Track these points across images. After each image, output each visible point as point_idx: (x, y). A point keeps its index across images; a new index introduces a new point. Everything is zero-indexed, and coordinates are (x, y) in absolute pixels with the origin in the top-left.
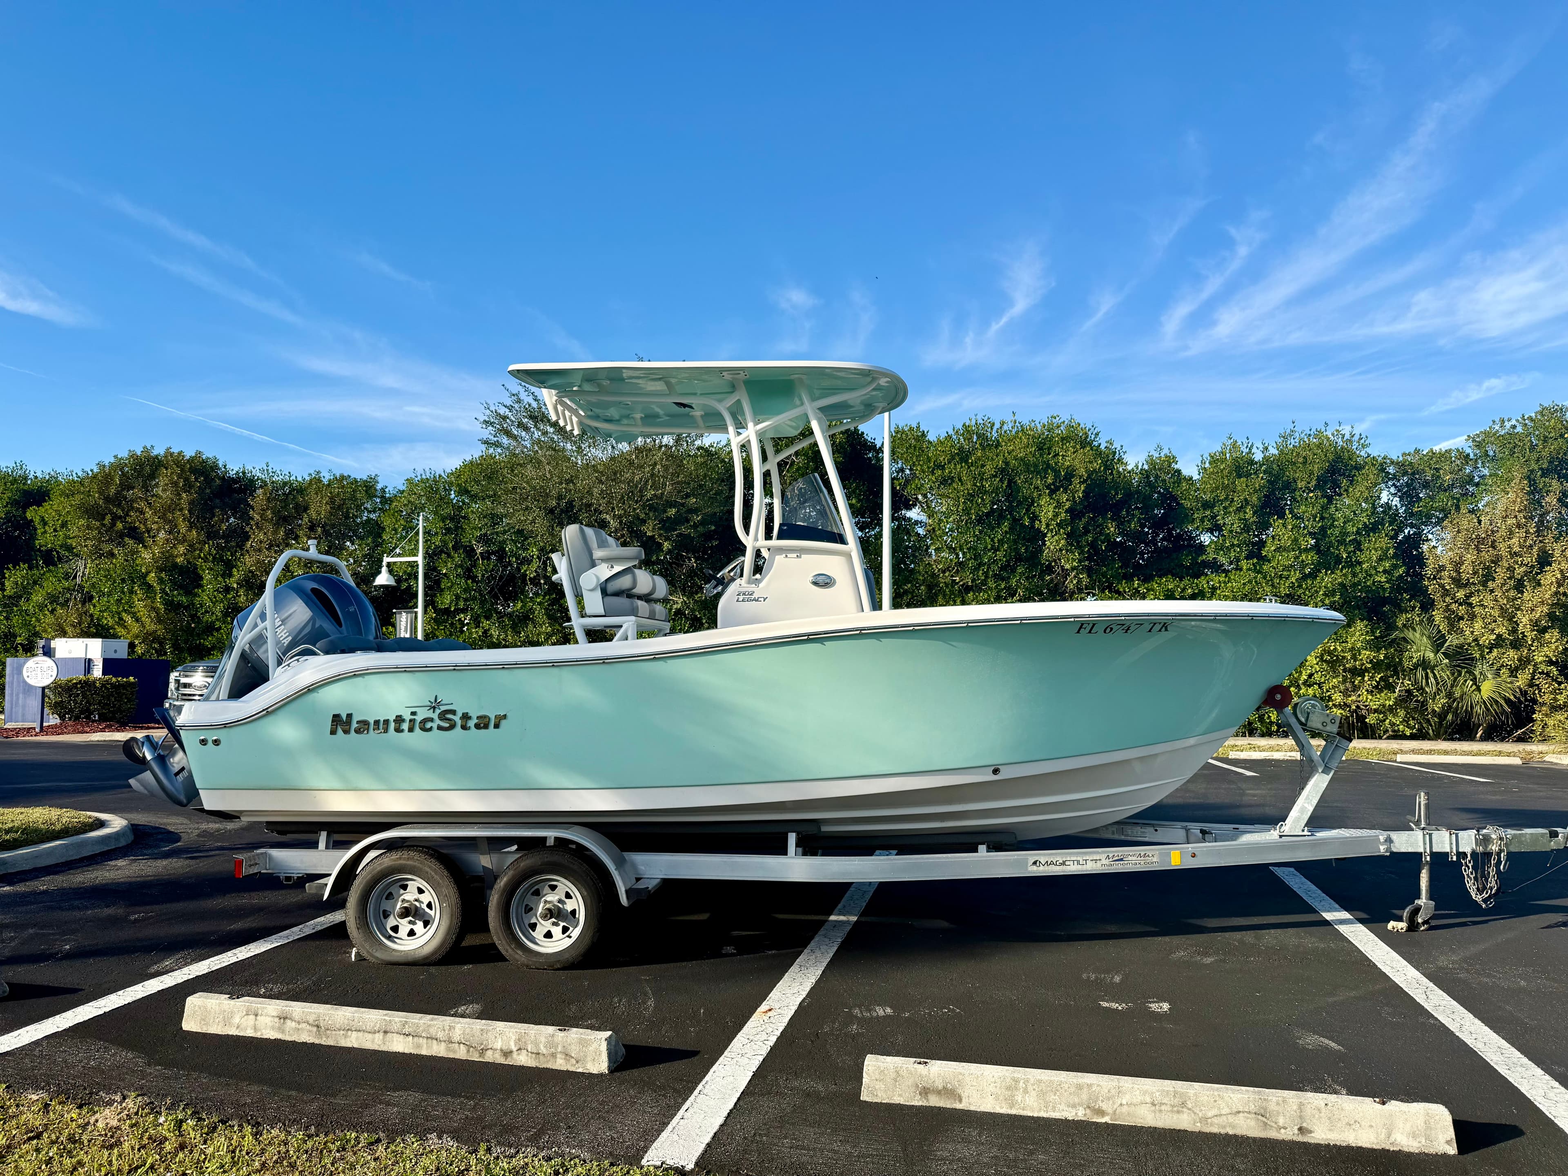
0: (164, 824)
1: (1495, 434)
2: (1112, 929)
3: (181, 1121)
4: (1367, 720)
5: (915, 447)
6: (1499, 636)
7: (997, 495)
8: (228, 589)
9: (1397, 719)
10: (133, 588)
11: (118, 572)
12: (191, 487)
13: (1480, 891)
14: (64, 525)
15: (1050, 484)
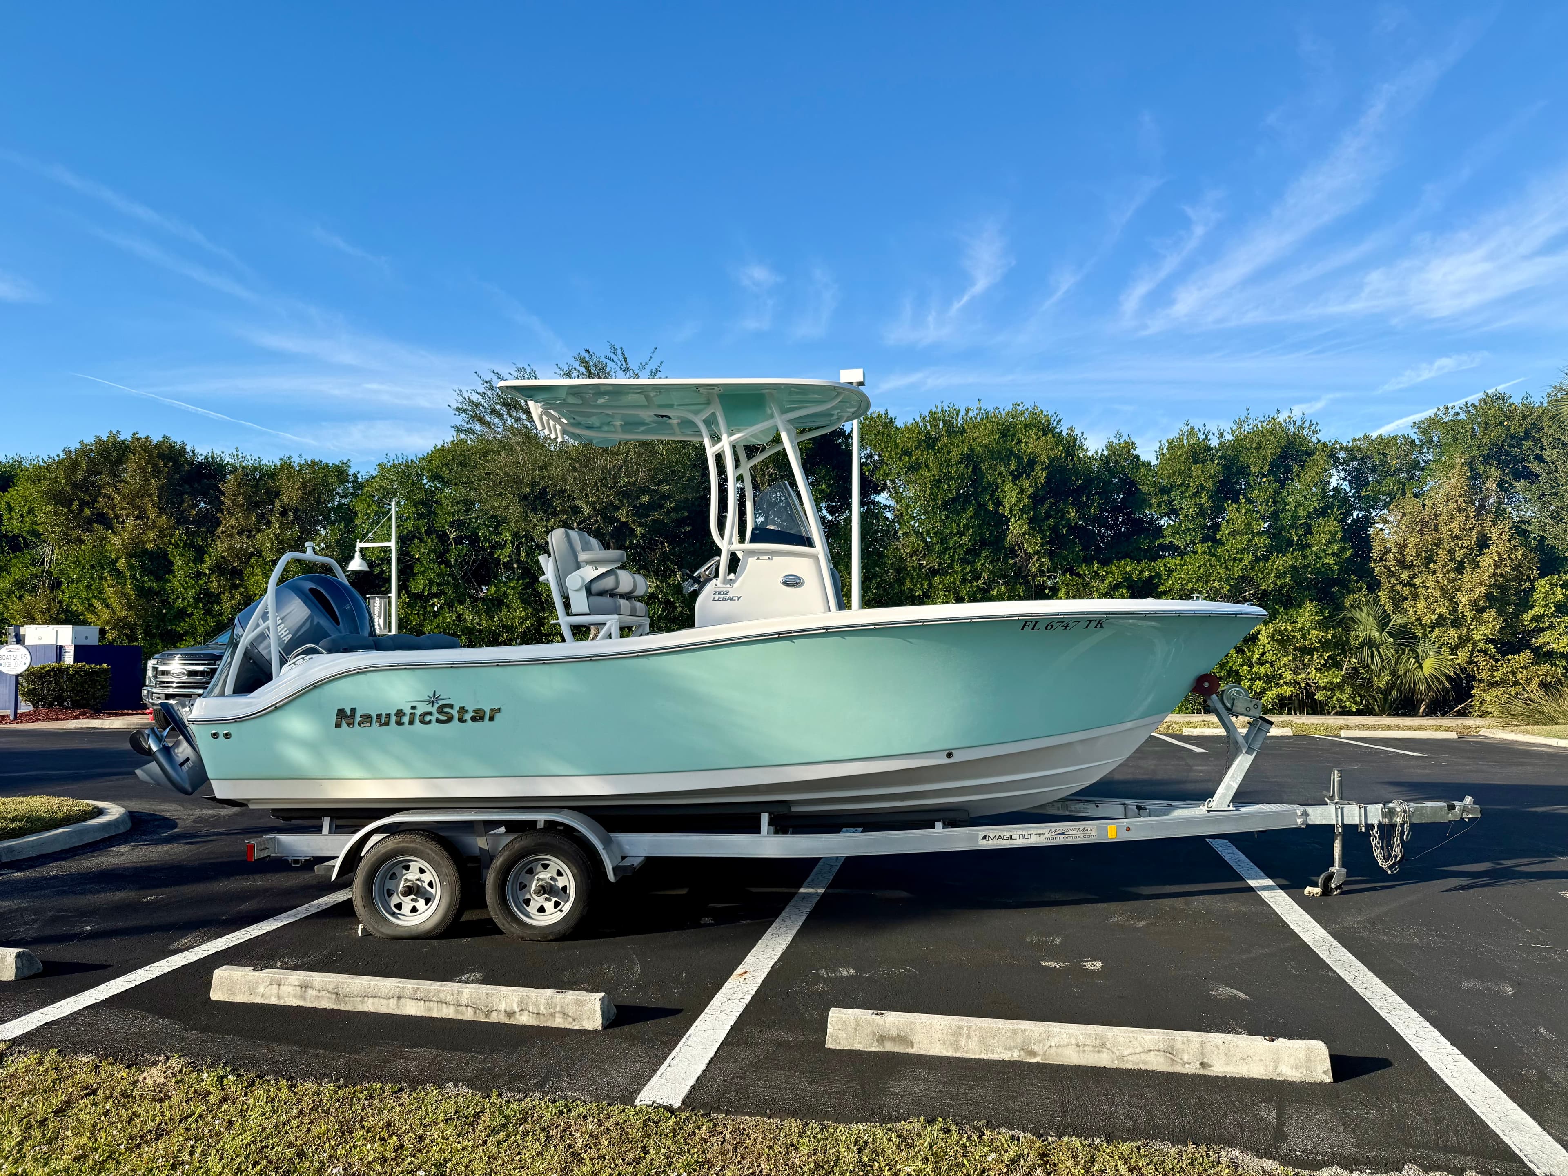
0: (159, 811)
1: (1438, 422)
2: (1057, 896)
3: (222, 1077)
4: (1316, 697)
5: (883, 434)
6: (1441, 616)
7: (962, 481)
8: (199, 575)
9: (1343, 696)
10: (102, 574)
11: (88, 558)
12: (159, 472)
13: (1386, 859)
14: (30, 511)
15: (1013, 471)
